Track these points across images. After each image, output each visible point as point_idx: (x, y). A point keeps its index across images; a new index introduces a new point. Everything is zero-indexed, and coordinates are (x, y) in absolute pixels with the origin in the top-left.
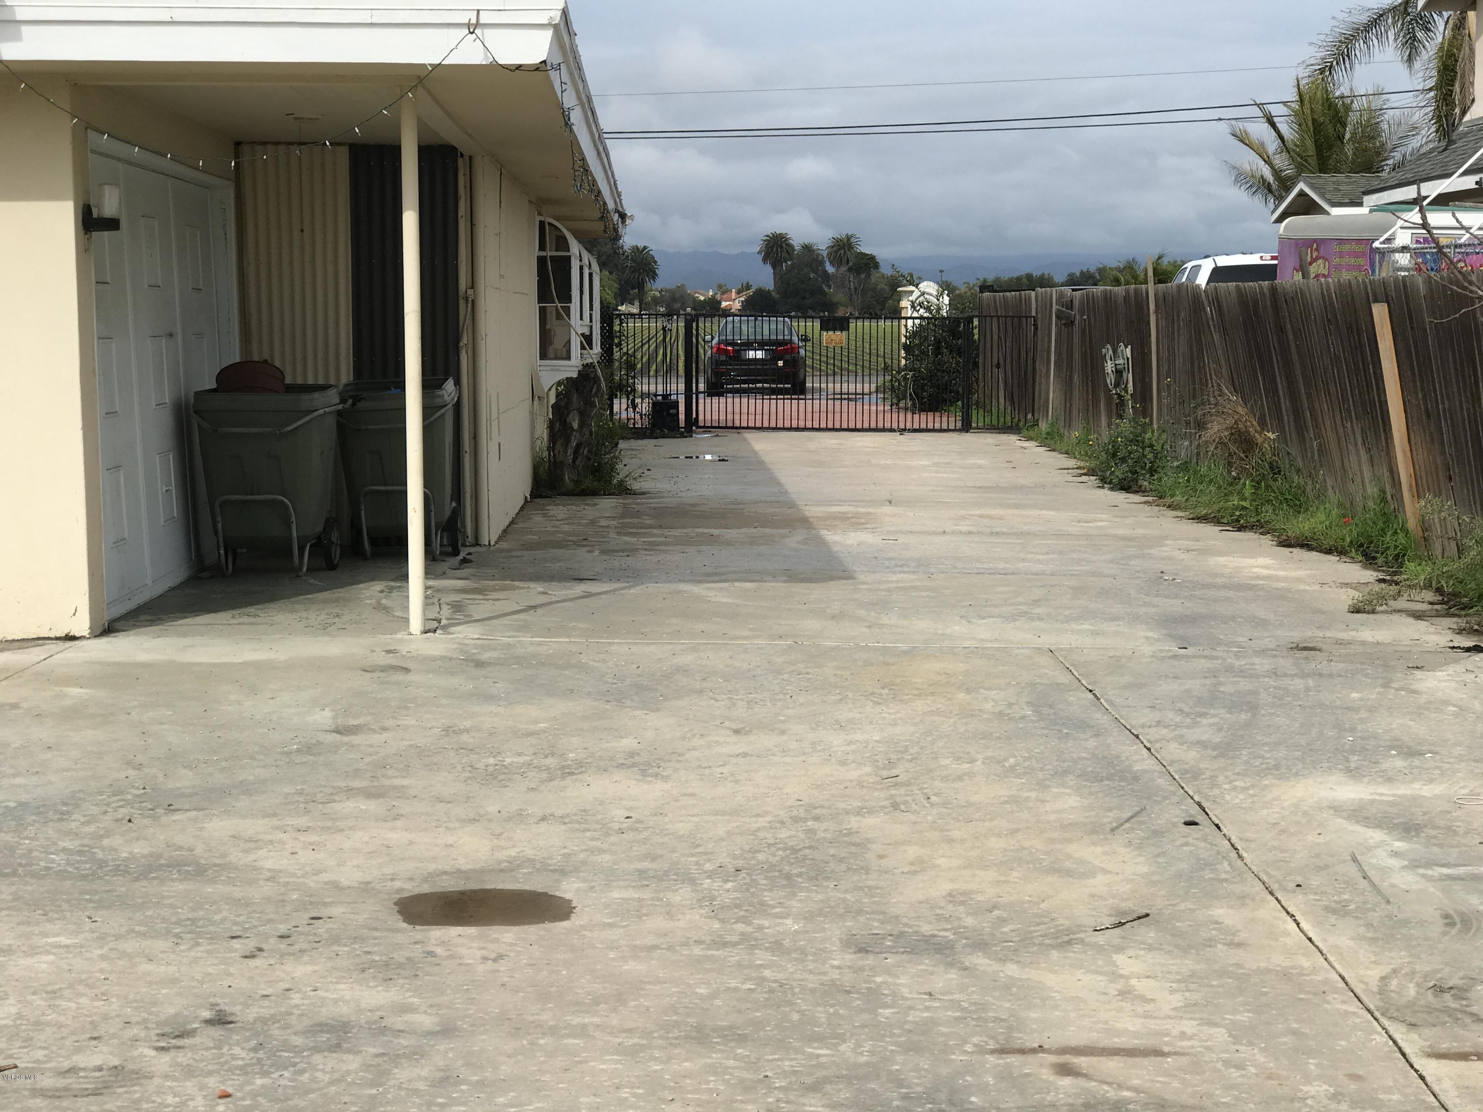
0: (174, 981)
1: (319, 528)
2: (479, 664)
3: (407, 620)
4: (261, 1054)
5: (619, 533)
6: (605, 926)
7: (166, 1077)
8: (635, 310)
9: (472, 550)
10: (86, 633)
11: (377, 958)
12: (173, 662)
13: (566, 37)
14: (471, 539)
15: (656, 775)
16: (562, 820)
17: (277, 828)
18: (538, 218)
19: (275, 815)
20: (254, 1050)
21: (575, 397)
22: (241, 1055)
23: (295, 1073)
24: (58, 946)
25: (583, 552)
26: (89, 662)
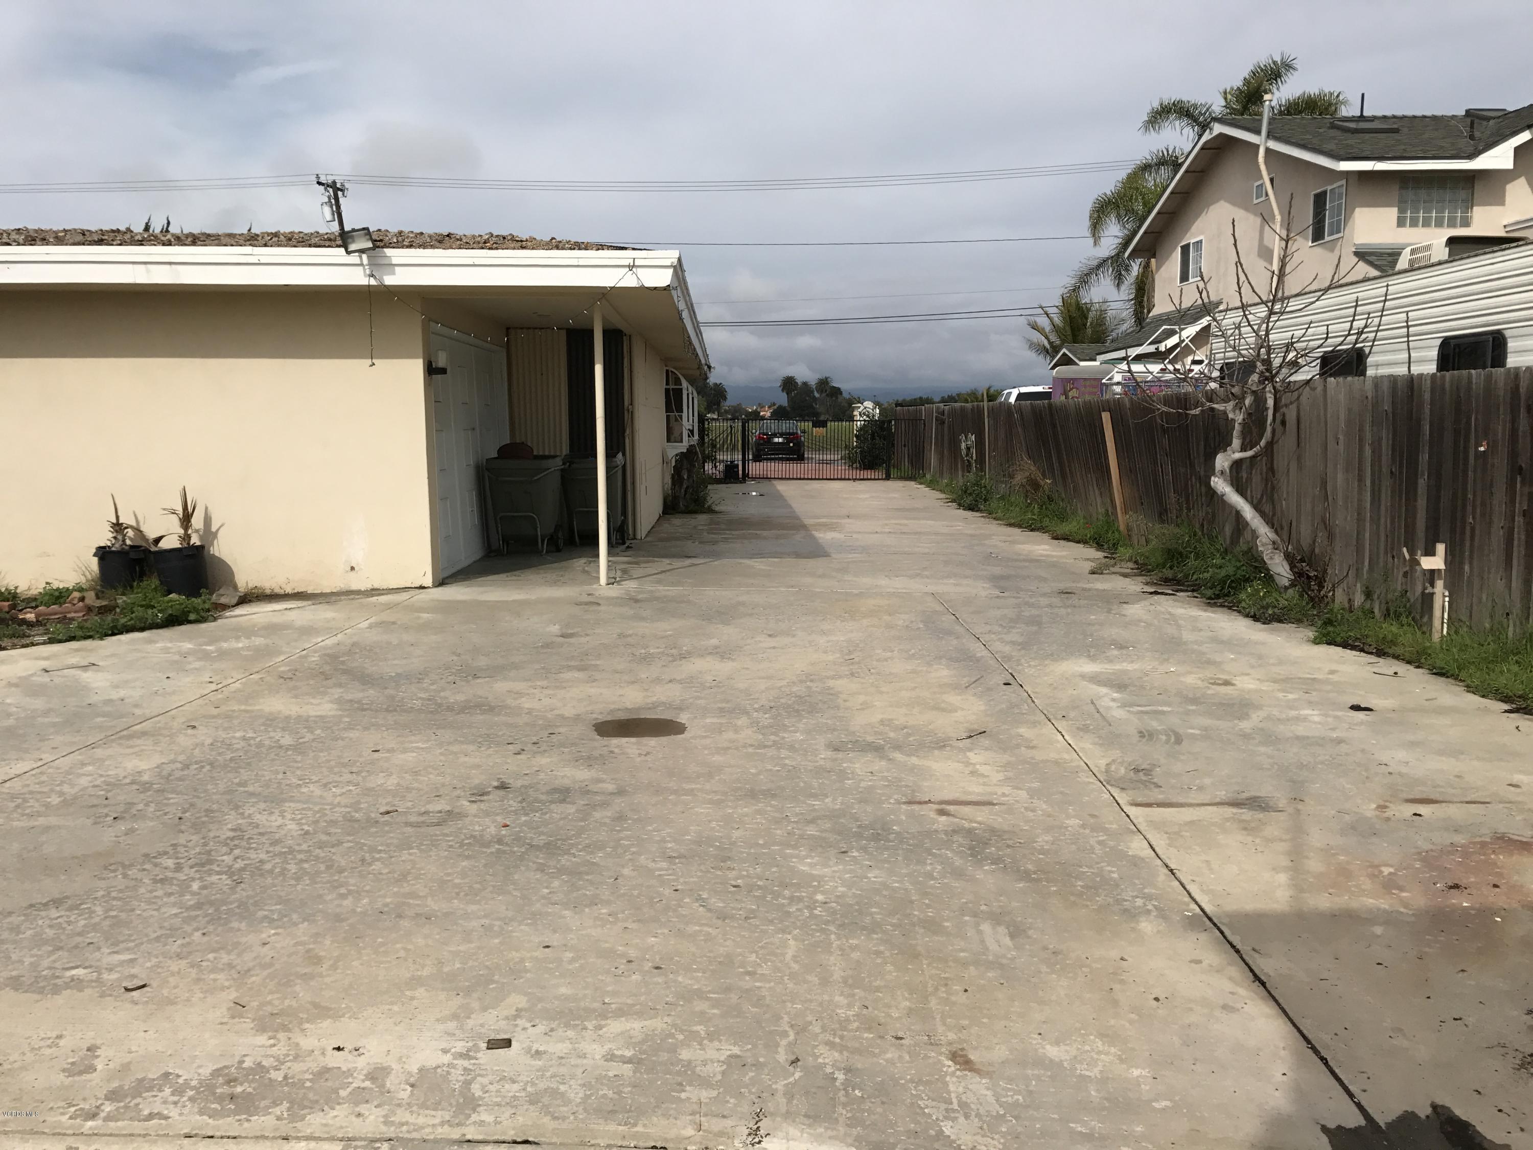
0: (478, 766)
1: (552, 530)
2: (636, 601)
3: (598, 578)
4: (524, 804)
5: (708, 533)
6: (702, 737)
7: (475, 816)
8: (715, 416)
9: (632, 541)
10: (430, 585)
11: (584, 754)
13: (680, 273)
14: (631, 536)
15: (729, 658)
16: (680, 682)
17: (531, 687)
18: (665, 368)
19: (530, 680)
20: (521, 802)
21: (685, 462)
22: (513, 804)
23: (542, 814)
24: (418, 748)
25: (690, 542)
26: (433, 600)
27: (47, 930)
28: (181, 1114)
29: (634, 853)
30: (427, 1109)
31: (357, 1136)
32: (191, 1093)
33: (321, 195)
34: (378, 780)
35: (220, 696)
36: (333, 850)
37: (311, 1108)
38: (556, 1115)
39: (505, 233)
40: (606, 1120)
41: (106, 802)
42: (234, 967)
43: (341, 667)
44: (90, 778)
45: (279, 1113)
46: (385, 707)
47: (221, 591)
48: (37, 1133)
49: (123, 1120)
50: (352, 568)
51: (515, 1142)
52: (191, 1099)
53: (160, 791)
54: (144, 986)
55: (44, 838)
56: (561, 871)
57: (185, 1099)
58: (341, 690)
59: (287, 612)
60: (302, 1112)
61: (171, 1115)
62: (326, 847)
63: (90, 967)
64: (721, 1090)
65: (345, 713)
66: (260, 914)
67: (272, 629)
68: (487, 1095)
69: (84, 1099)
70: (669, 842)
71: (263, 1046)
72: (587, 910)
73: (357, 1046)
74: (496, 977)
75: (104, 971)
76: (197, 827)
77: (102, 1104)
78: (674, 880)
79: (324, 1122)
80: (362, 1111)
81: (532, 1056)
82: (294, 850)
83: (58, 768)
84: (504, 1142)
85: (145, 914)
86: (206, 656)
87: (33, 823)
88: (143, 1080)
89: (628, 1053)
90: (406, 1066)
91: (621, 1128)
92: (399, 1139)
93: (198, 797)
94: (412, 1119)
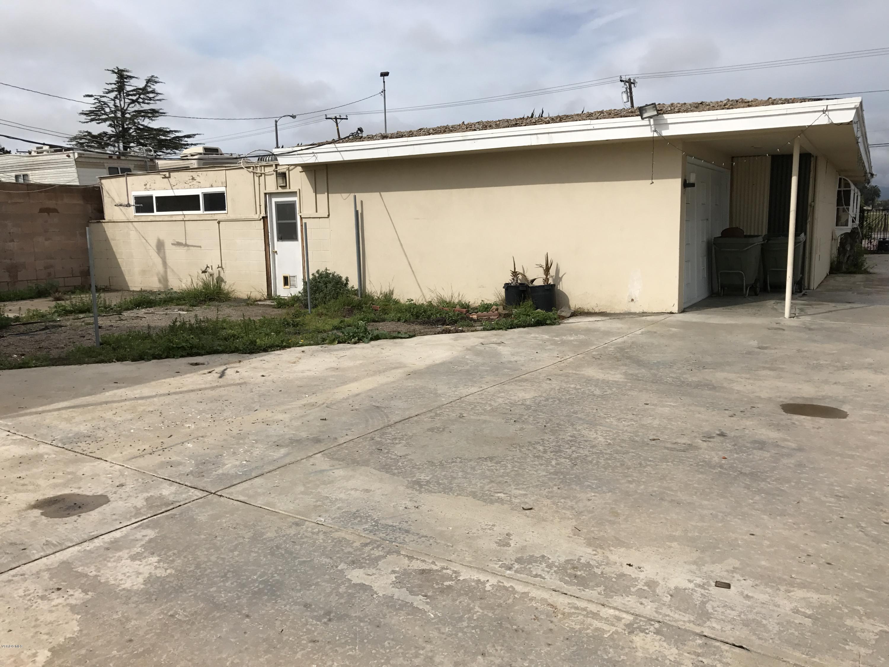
0: (707, 421)
1: (753, 282)
2: (810, 329)
3: (784, 313)
4: (736, 447)
5: (865, 287)
6: (860, 422)
7: (706, 449)
8: (870, 208)
9: (807, 291)
10: (677, 312)
11: (774, 422)
12: (704, 322)
13: (860, 112)
14: (806, 287)
15: (881, 372)
16: (843, 384)
17: (738, 377)
18: (839, 177)
19: (738, 373)
20: (734, 445)
21: (849, 239)
22: (729, 446)
23: (748, 455)
24: (671, 405)
25: (850, 292)
26: (678, 321)
27: (487, 471)
28: (551, 578)
29: (810, 489)
30: (680, 611)
31: (641, 614)
32: (556, 569)
33: (622, 87)
34: (647, 421)
35: (563, 365)
36: (624, 456)
37: (616, 593)
38: (760, 636)
39: (737, 99)
40: (794, 649)
41: (510, 412)
42: (574, 509)
43: (626, 355)
44: (503, 399)
45: (599, 591)
46: (651, 379)
47: (562, 309)
48: (484, 570)
49: (524, 574)
50: (632, 300)
51: (734, 645)
52: (555, 572)
53: (535, 411)
54: (531, 509)
55: (484, 426)
56: (760, 491)
57: (553, 571)
58: (626, 368)
59: (596, 322)
60: (611, 594)
61: (546, 577)
62: (620, 453)
63: (506, 494)
64: (875, 650)
65: (629, 381)
66: (586, 483)
67: (588, 331)
68: (716, 613)
69: (506, 559)
70: (836, 486)
71: (590, 554)
72: (778, 518)
73: (640, 566)
74: (720, 546)
75: (513, 497)
76: (553, 432)
77: (514, 564)
78: (840, 511)
79: (623, 602)
80: (644, 602)
81: (744, 597)
82: (603, 453)
83: (489, 392)
84: (727, 643)
85: (530, 472)
86: (555, 343)
87: (478, 418)
88: (533, 556)
89: (809, 612)
90: (667, 584)
91: (804, 656)
92: (664, 623)
93: (553, 416)
94: (672, 614)
